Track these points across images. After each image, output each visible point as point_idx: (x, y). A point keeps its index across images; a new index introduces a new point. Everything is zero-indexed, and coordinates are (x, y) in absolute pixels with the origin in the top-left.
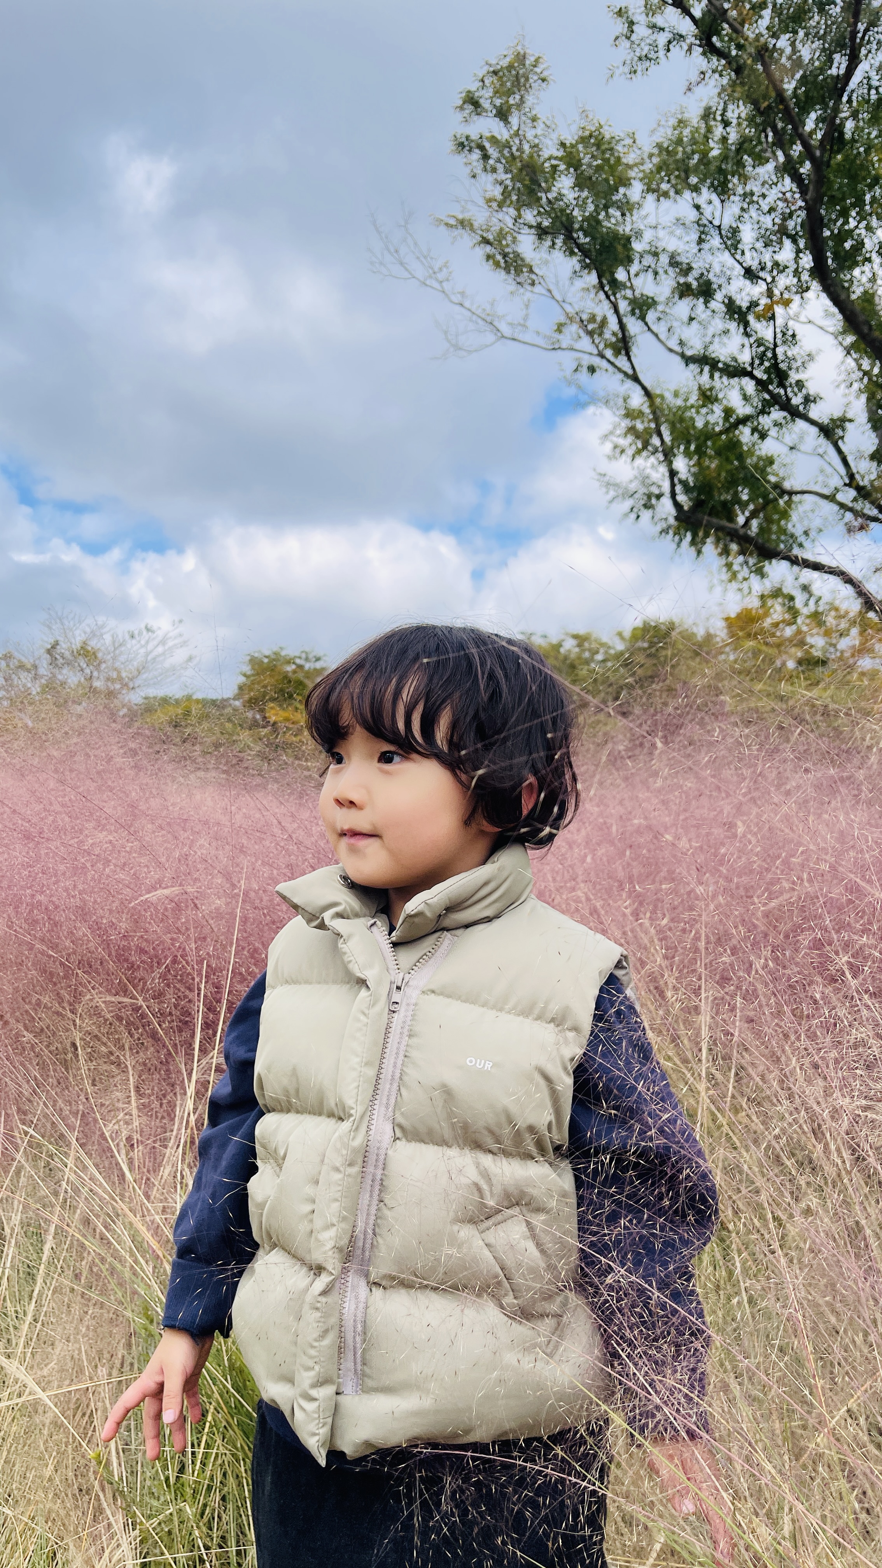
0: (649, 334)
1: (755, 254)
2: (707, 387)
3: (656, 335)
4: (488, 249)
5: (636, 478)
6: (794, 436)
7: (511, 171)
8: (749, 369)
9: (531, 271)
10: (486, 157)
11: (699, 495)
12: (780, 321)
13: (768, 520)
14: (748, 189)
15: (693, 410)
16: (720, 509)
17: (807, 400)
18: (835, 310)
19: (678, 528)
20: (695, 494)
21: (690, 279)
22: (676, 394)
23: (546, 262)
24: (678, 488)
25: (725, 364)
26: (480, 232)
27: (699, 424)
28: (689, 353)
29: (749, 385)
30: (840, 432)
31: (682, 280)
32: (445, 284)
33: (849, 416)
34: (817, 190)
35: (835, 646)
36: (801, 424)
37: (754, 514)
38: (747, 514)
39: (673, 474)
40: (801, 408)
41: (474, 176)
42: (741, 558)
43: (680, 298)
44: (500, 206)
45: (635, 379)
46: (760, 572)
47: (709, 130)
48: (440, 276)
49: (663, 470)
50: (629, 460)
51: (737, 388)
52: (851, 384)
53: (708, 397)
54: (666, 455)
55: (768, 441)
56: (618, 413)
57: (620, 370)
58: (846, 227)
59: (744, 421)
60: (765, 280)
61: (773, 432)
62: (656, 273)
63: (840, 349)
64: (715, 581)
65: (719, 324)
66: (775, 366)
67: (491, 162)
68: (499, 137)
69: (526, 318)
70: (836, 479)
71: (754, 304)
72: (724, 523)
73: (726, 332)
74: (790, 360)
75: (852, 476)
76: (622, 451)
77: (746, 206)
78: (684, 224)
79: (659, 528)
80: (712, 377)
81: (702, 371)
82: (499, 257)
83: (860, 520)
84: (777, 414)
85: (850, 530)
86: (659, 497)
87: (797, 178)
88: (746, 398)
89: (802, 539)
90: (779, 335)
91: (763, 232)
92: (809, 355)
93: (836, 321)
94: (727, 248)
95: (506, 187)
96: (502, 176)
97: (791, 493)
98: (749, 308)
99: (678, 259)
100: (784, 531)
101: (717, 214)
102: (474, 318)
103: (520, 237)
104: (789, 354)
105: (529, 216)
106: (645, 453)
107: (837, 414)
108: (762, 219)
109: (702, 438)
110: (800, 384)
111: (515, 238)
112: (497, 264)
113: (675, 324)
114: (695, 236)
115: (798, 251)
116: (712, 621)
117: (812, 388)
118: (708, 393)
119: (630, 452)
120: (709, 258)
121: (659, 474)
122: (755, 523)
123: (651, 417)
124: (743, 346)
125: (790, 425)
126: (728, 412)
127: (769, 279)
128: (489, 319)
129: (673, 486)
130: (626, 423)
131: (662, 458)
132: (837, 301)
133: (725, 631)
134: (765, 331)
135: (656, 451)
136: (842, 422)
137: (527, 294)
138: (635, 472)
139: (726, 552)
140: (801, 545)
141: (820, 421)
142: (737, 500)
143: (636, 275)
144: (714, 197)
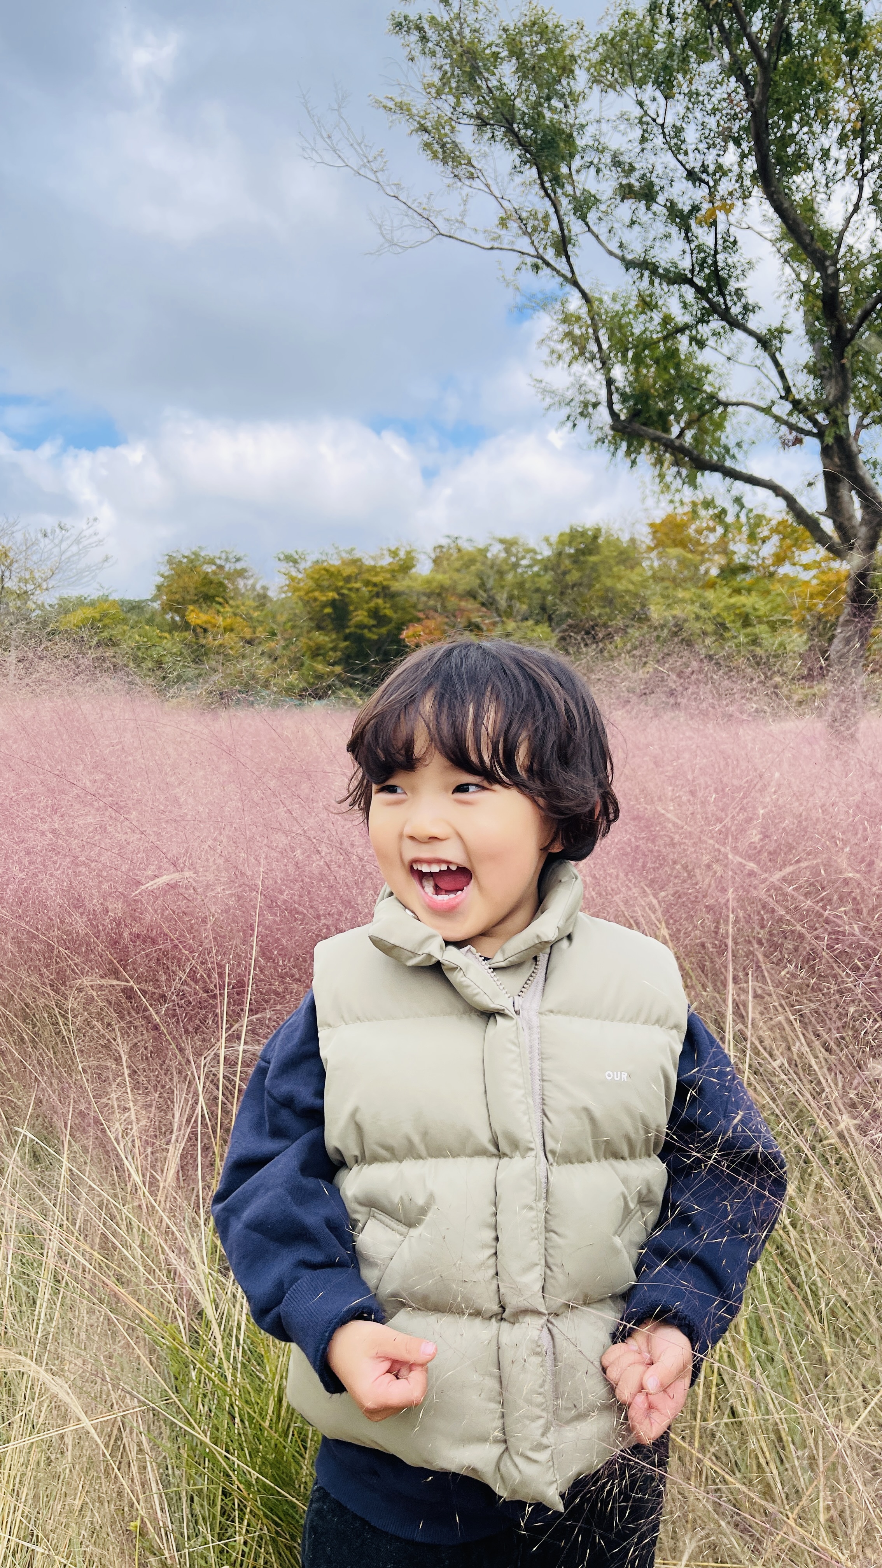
0: (589, 234)
1: (698, 155)
2: (648, 292)
3: (597, 237)
4: (426, 137)
5: (573, 385)
6: (732, 346)
7: (451, 56)
8: (690, 276)
9: (470, 163)
10: (424, 39)
11: (635, 404)
12: (721, 227)
13: (702, 431)
14: (693, 88)
15: (631, 316)
16: (655, 418)
17: (747, 309)
18: (776, 216)
19: (614, 437)
20: (631, 403)
21: (633, 180)
22: (614, 299)
23: (485, 155)
24: (616, 397)
25: (665, 269)
26: (417, 119)
27: (637, 331)
28: (629, 257)
29: (689, 293)
30: (776, 343)
31: (625, 182)
32: (378, 174)
33: (787, 326)
34: (764, 92)
35: (757, 553)
36: (739, 334)
37: (689, 425)
38: (682, 424)
39: (610, 382)
40: (740, 317)
41: (412, 60)
42: (674, 469)
43: (622, 201)
44: (439, 93)
45: (576, 284)
46: (692, 482)
47: (655, 24)
48: (375, 166)
49: (600, 377)
50: (566, 366)
51: (677, 295)
52: (792, 296)
53: (647, 304)
54: (604, 363)
55: (706, 350)
56: (555, 317)
57: (558, 272)
58: (789, 131)
59: (681, 330)
60: (707, 183)
61: (711, 342)
62: (598, 171)
63: (778, 255)
64: (648, 492)
65: (660, 227)
66: (716, 272)
67: (430, 45)
68: (439, 19)
69: (464, 214)
70: (772, 392)
71: (695, 208)
72: (659, 433)
73: (667, 236)
74: (730, 267)
75: (788, 389)
76: (560, 357)
77: (690, 106)
78: (628, 120)
79: (595, 438)
80: (652, 283)
81: (642, 275)
82: (436, 147)
83: (794, 433)
84: (716, 323)
85: (784, 444)
86: (595, 405)
87: (743, 79)
88: (685, 306)
89: (734, 451)
90: (720, 242)
91: (707, 132)
92: (748, 263)
93: (773, 226)
94: (670, 148)
95: (446, 73)
96: (441, 60)
97: (726, 405)
98: (691, 212)
99: (621, 158)
100: (717, 441)
101: (661, 112)
102: (410, 212)
103: (458, 127)
104: (730, 261)
105: (469, 105)
106: (581, 359)
107: (775, 324)
108: (706, 120)
109: (641, 346)
110: (739, 293)
111: (453, 128)
112: (435, 156)
113: (616, 225)
114: (638, 132)
115: (743, 156)
116: (638, 526)
117: (751, 298)
118: (648, 299)
119: (567, 358)
120: (652, 159)
121: (596, 383)
122: (689, 435)
123: (589, 322)
124: (684, 252)
125: (729, 334)
126: (667, 320)
127: (711, 183)
128: (425, 214)
129: (610, 394)
130: (563, 328)
131: (599, 365)
132: (779, 209)
133: (650, 537)
134: (705, 237)
135: (592, 358)
136: (780, 332)
137: (465, 188)
138: (572, 379)
139: (659, 461)
140: (733, 457)
141: (758, 332)
142: (673, 411)
143: (578, 171)
144: (658, 94)
